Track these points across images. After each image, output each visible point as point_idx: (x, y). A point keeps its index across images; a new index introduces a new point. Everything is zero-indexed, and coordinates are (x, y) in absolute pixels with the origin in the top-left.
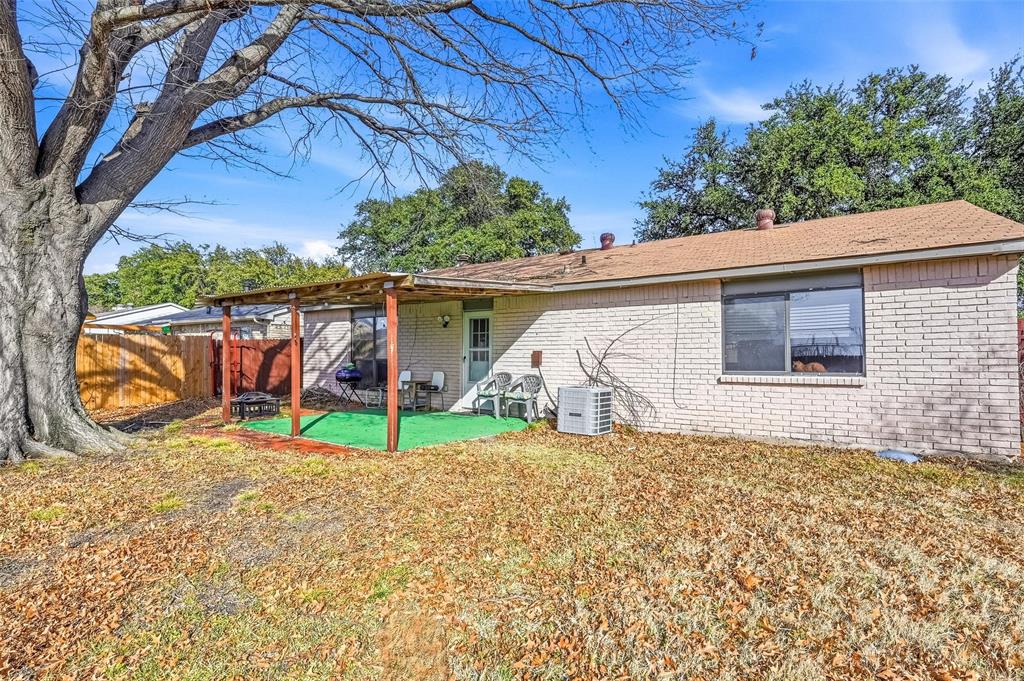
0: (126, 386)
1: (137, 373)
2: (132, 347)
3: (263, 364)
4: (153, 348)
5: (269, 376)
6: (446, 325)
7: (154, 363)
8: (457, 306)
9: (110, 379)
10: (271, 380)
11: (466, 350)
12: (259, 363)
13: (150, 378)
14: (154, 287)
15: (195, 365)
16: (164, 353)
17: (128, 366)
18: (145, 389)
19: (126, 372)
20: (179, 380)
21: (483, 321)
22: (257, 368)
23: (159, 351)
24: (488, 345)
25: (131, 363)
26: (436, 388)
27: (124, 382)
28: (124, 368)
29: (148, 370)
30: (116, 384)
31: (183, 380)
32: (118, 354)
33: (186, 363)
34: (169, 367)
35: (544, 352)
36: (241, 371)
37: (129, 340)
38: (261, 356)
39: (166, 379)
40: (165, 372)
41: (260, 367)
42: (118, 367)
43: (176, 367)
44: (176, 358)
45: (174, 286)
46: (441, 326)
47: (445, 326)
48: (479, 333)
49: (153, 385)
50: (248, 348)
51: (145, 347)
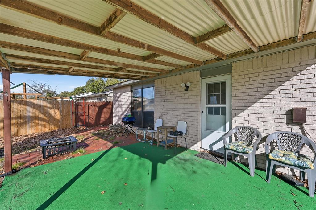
0: (30, 124)
1: (36, 118)
2: (33, 105)
3: (98, 112)
4: (45, 106)
5: (101, 118)
6: (187, 88)
7: (45, 113)
8: (196, 74)
9: (22, 121)
10: (102, 119)
11: (204, 106)
12: (96, 112)
13: (44, 120)
14: (92, 89)
15: (66, 113)
16: (51, 108)
17: (31, 115)
18: (41, 125)
19: (31, 117)
20: (58, 120)
21: (217, 84)
22: (95, 114)
23: (48, 107)
24: (224, 103)
25: (33, 113)
26: (181, 134)
27: (29, 122)
28: (30, 116)
29: (42, 116)
30: (25, 123)
31: (60, 120)
32: (26, 109)
33: (62, 113)
34: (53, 115)
35: (308, 109)
36: (88, 115)
37: (32, 103)
38: (97, 109)
39: (51, 120)
40: (51, 116)
41: (97, 114)
42: (26, 115)
43: (57, 114)
44: (56, 111)
45: (97, 89)
46: (184, 90)
47: (186, 90)
48: (214, 94)
49: (45, 123)
50: (91, 105)
51: (41, 105)
